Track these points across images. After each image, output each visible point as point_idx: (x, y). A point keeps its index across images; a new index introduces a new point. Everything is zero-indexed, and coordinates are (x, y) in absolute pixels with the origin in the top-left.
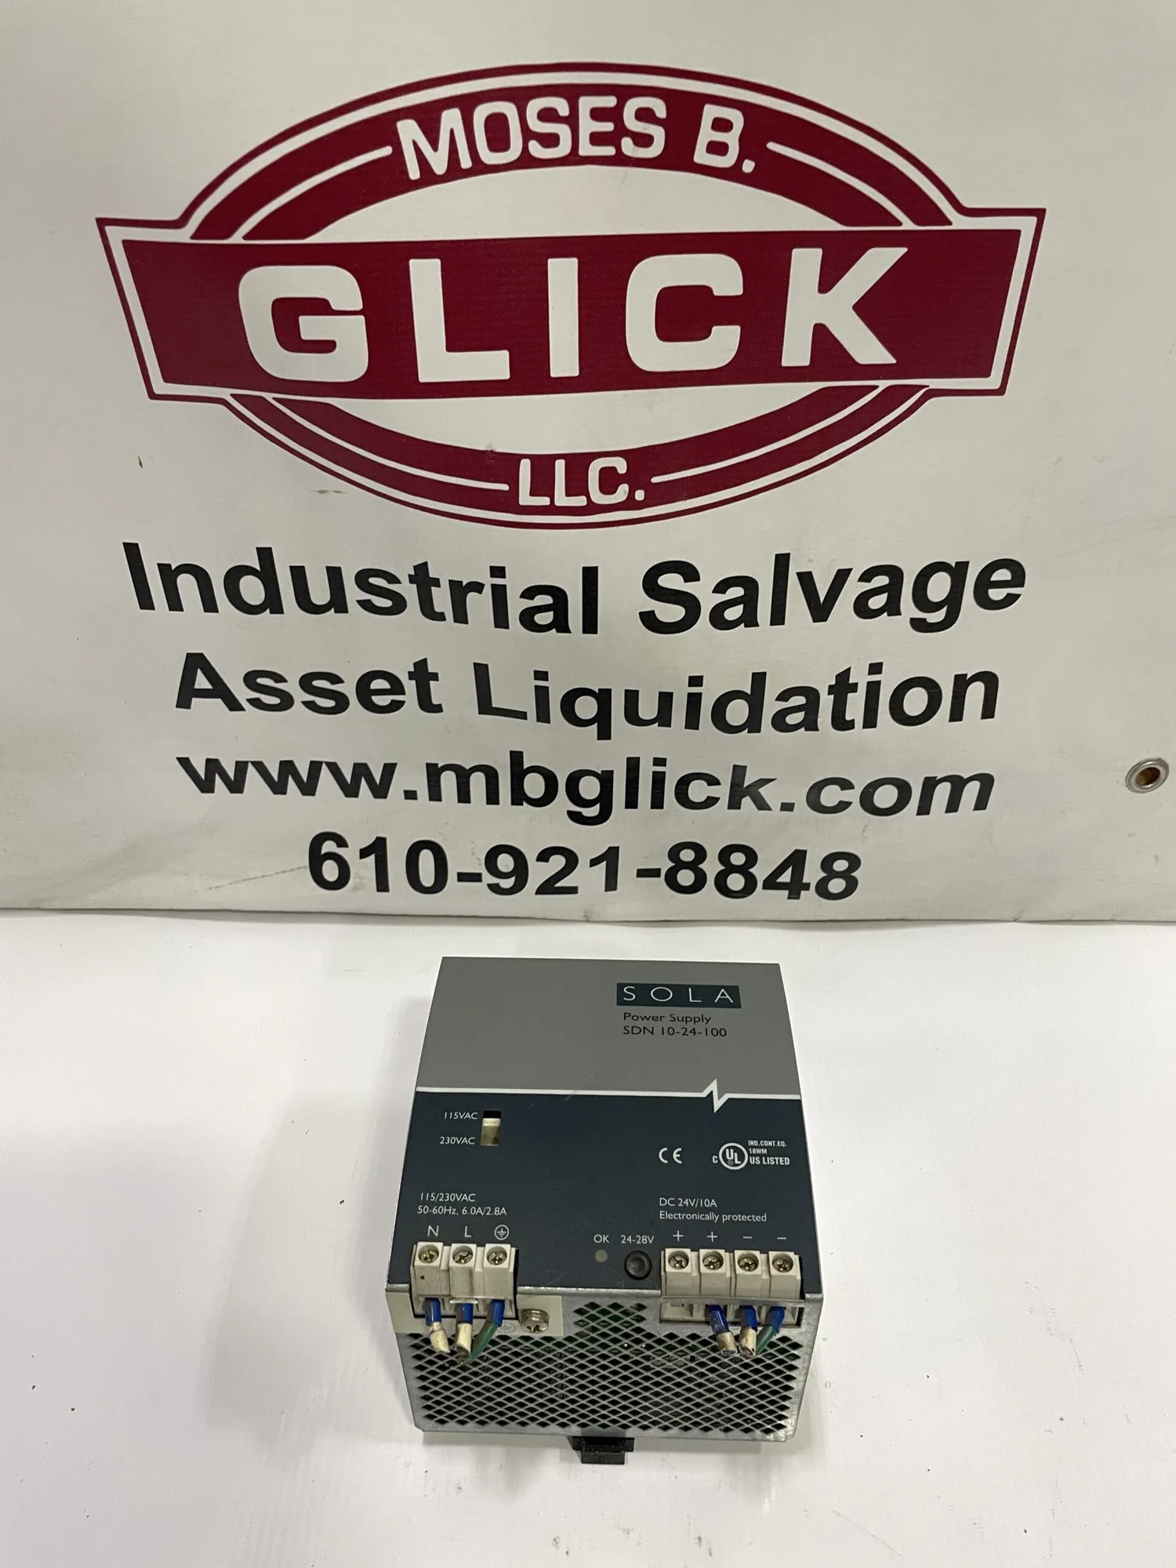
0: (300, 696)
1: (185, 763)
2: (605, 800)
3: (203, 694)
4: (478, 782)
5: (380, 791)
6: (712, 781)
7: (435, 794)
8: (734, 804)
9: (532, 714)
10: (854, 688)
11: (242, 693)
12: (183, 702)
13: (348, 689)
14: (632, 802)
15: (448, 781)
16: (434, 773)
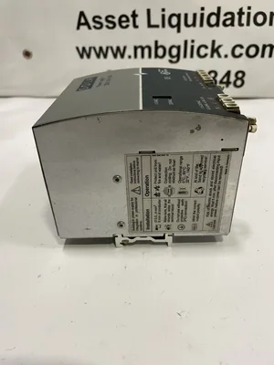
0: (105, 23)
1: (77, 48)
2: (178, 55)
3: (83, 24)
4: (146, 51)
5: (122, 56)
6: (206, 47)
7: (136, 56)
8: (212, 56)
9: (161, 25)
10: (243, 13)
11: (92, 24)
12: (78, 28)
13: (116, 20)
14: (185, 56)
15: (139, 51)
16: (136, 48)
